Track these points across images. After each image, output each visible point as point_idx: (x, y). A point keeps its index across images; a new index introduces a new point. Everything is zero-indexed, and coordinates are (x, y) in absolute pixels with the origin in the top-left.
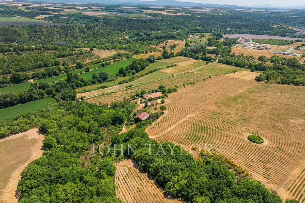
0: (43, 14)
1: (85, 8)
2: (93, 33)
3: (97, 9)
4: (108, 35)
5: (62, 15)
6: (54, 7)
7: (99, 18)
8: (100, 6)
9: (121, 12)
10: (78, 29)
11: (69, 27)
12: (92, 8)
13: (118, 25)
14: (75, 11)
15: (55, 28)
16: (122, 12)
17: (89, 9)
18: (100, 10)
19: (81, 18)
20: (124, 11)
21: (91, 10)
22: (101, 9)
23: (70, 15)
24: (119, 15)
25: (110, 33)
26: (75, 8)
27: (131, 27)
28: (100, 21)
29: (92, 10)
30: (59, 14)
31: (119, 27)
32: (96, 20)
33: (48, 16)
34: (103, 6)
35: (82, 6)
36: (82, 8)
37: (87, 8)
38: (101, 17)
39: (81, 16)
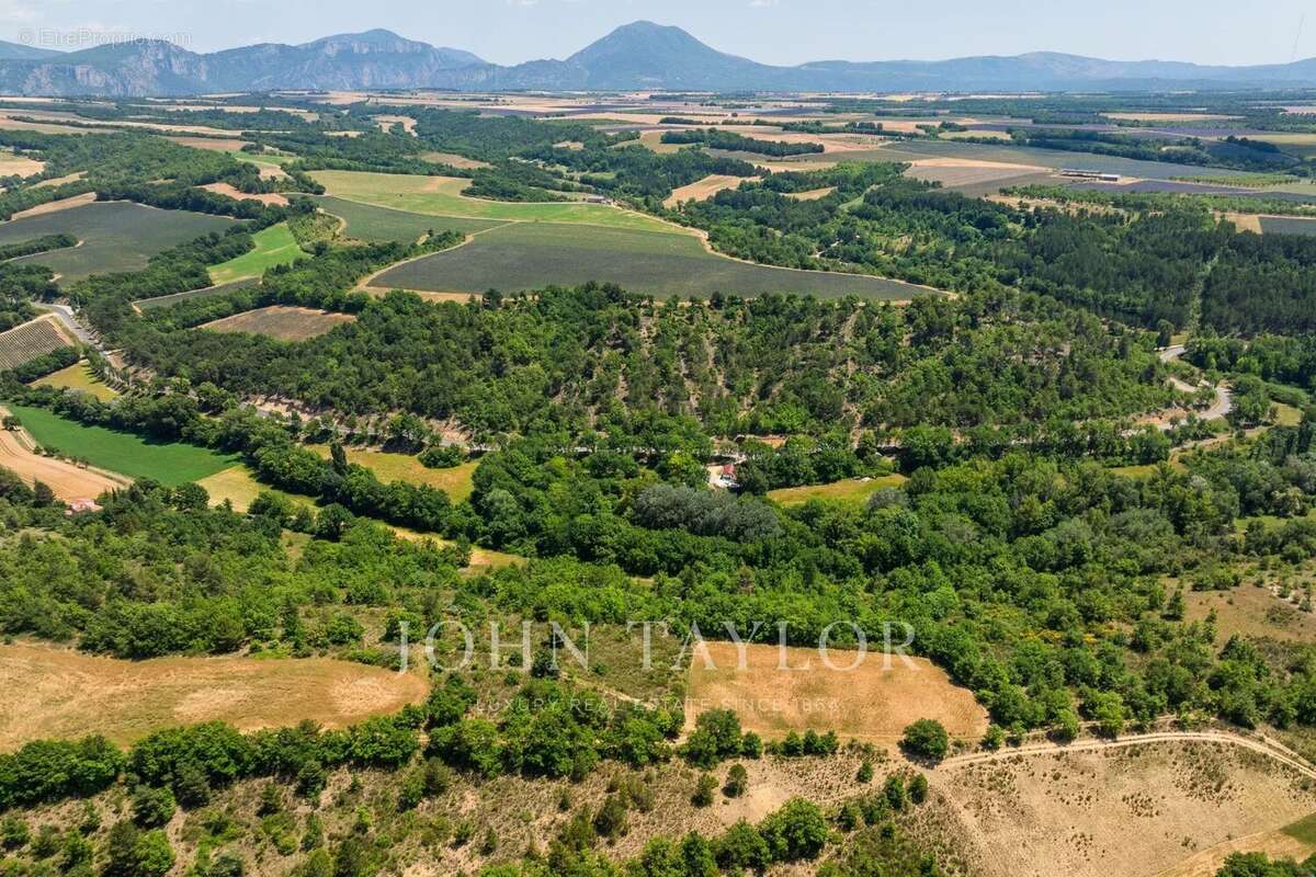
1: (927, 129)
2: (957, 377)
3: (989, 134)
4: (1066, 395)
5: (801, 182)
6: (787, 128)
7: (1001, 208)
8: (1001, 114)
9: (1125, 155)
10: (859, 331)
12: (963, 129)
13: (1132, 276)
14: (872, 144)
16: (1136, 151)
17: (947, 135)
18: (1001, 142)
19: (895, 207)
20: (1143, 148)
21: (954, 140)
22: (1009, 131)
23: (844, 184)
24: (1123, 181)
25: (1086, 375)
26: (880, 126)
27: (1232, 299)
28: (1007, 234)
29: (961, 140)
30: (788, 176)
31: (1143, 298)
32: (984, 223)
33: (733, 183)
34: (1019, 108)
36: (909, 126)
37: (937, 124)
38: (1013, 202)
39: (899, 194)
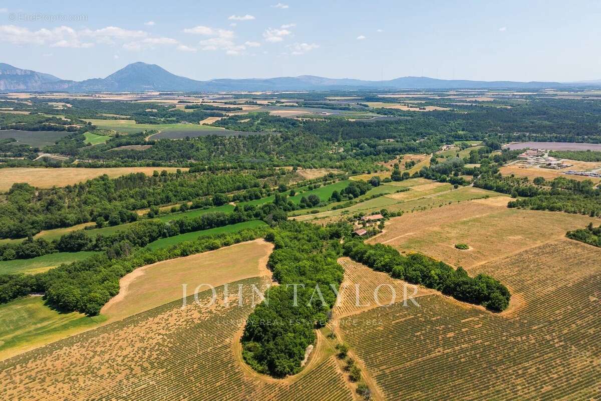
0: (213, 115)
1: (272, 103)
2: (293, 146)
3: (291, 104)
4: (313, 148)
5: (241, 117)
6: (226, 103)
7: (297, 120)
8: (294, 98)
9: (330, 109)
10: (271, 140)
11: (259, 137)
12: (283, 103)
13: (327, 132)
14: (256, 108)
15: (241, 140)
16: (333, 108)
17: (278, 105)
18: (295, 106)
19: (270, 122)
20: (334, 106)
21: (281, 106)
22: (297, 103)
23: (253, 118)
24: (327, 114)
25: (316, 145)
26: (256, 102)
27: (347, 134)
28: (299, 126)
29: (283, 106)
30: (236, 116)
31: (329, 135)
32: (293, 124)
33: (220, 119)
34: (300, 96)
35: (266, 99)
36: (266, 102)
37: (275, 102)
38: (300, 119)
39: (270, 119)
